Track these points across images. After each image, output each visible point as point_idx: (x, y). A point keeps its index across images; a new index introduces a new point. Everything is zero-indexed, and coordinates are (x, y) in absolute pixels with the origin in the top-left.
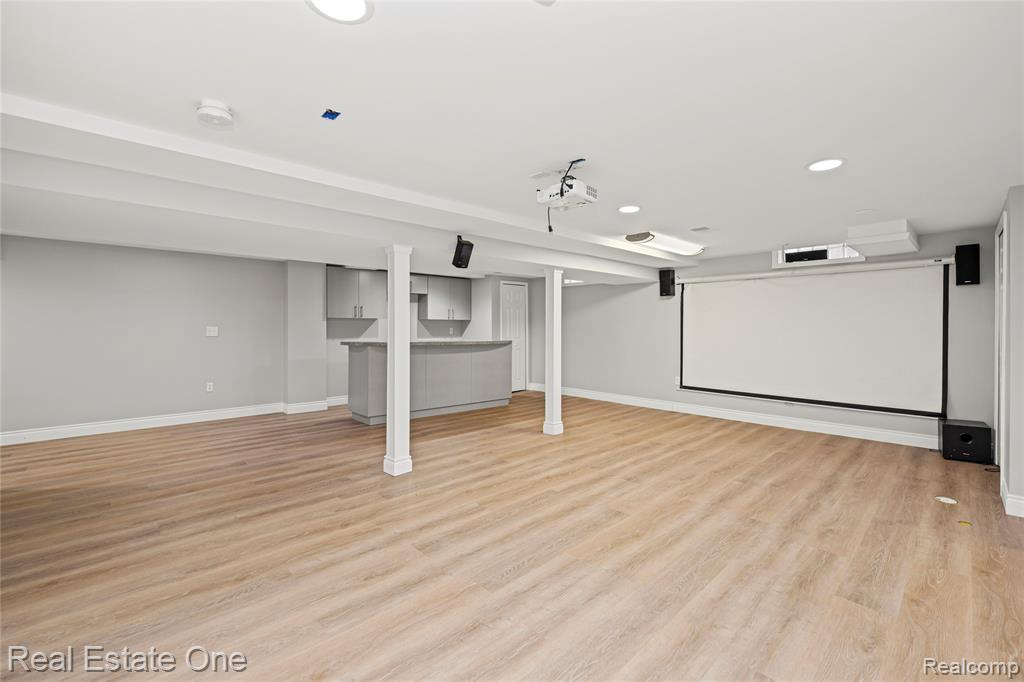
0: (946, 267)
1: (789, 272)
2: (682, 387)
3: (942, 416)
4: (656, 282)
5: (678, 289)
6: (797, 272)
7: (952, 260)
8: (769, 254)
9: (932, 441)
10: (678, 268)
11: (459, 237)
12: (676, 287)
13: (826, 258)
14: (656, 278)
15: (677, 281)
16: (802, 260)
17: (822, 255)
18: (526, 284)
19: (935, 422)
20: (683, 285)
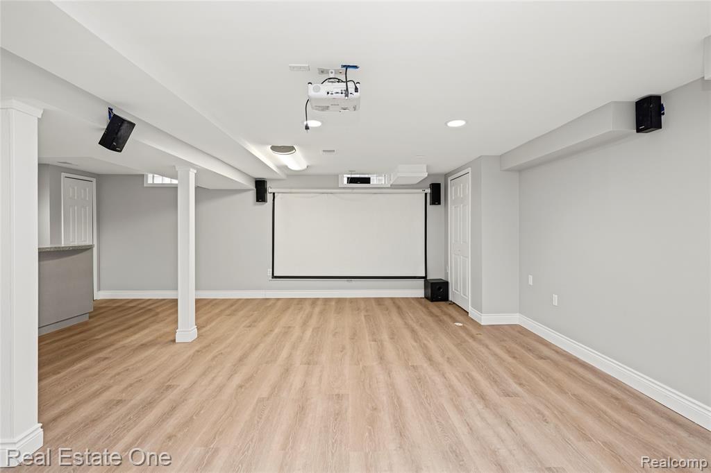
0: (426, 194)
1: (350, 191)
2: (274, 277)
3: (425, 278)
4: (252, 190)
5: (269, 197)
6: (355, 191)
7: (428, 191)
8: (337, 176)
9: (421, 293)
10: (272, 180)
11: (110, 110)
12: (268, 195)
13: (369, 183)
14: (252, 186)
15: (269, 190)
16: (356, 183)
17: (367, 181)
18: (94, 180)
19: (422, 282)
20: (274, 194)
